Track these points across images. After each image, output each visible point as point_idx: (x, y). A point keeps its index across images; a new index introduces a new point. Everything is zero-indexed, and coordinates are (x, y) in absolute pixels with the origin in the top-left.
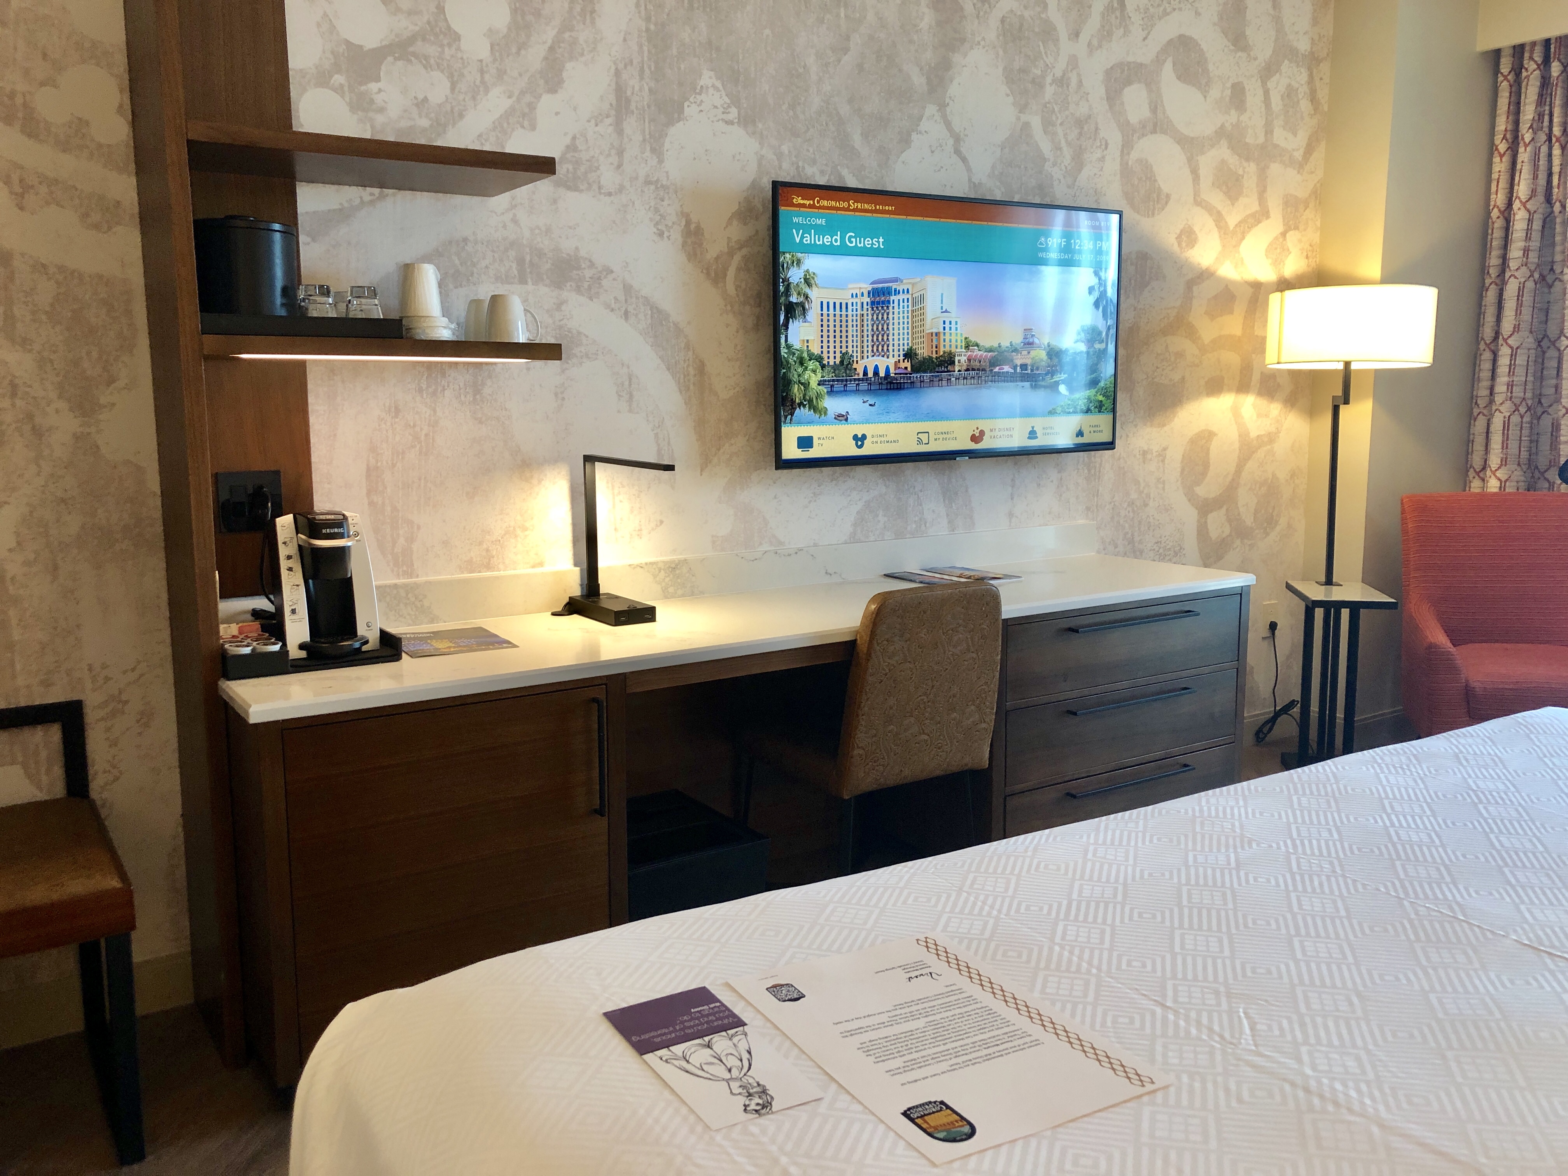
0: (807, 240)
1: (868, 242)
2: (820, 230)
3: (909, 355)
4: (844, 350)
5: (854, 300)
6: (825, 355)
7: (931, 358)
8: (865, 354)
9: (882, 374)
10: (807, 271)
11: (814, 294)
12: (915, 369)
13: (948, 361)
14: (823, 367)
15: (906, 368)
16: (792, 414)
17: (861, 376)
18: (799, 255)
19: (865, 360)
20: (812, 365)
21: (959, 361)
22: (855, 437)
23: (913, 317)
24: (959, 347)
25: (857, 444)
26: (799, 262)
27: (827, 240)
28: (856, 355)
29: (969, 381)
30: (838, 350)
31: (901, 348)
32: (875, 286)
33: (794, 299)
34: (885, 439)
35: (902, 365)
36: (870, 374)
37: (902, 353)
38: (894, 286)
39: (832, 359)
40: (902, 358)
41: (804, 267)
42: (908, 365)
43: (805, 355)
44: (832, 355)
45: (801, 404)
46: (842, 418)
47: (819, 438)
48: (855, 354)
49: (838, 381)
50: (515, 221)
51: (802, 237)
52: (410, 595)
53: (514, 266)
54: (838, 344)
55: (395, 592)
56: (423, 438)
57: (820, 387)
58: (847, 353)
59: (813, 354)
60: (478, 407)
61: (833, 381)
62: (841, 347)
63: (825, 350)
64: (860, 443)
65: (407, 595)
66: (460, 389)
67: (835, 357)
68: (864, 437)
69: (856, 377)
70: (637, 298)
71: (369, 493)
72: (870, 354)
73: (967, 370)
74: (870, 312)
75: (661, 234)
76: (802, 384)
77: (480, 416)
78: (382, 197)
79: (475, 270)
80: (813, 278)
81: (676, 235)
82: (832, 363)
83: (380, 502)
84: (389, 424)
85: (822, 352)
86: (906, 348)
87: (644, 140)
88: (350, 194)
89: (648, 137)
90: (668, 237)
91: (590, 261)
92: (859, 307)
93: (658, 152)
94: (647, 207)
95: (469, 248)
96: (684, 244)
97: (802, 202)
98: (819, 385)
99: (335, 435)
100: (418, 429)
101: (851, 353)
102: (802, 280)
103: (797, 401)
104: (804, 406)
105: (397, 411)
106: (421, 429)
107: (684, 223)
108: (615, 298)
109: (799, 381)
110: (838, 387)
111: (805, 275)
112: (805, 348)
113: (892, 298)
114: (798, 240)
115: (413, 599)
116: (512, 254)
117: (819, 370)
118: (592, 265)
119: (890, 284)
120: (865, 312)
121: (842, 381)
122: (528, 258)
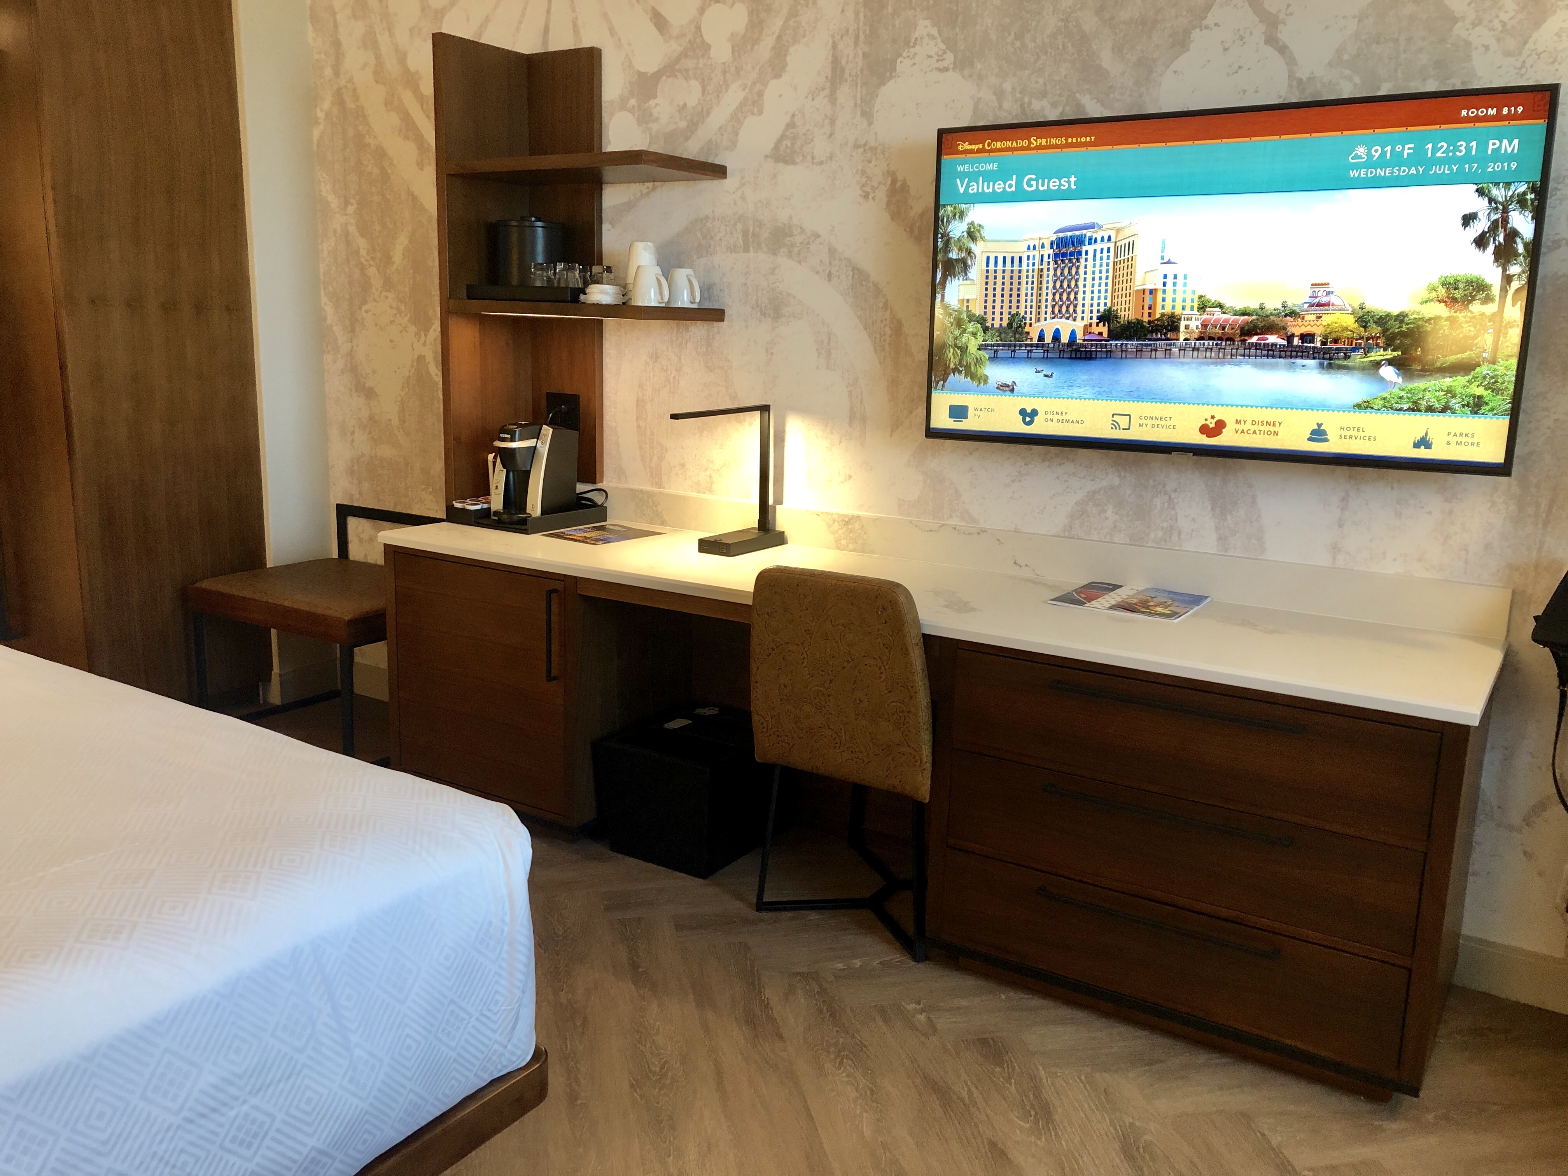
0: (973, 189)
1: (1054, 184)
2: (989, 177)
3: (1106, 317)
4: (1014, 311)
5: (1031, 253)
6: (989, 317)
7: (1139, 322)
8: (1043, 316)
9: (1065, 339)
10: (972, 223)
11: (978, 248)
12: (1113, 335)
13: (1170, 325)
14: (986, 330)
15: (1100, 334)
16: (945, 381)
17: (1035, 341)
18: (963, 206)
19: (1042, 324)
20: (971, 327)
21: (1187, 327)
22: (1023, 412)
23: (1114, 270)
24: (1188, 308)
25: (1024, 420)
26: (962, 214)
27: (999, 187)
28: (1032, 316)
29: (1202, 354)
30: (1006, 310)
31: (1095, 308)
32: (1061, 235)
33: (954, 255)
34: (1064, 417)
35: (1096, 330)
36: (1048, 339)
37: (1095, 315)
38: (1088, 233)
39: (999, 321)
40: (1095, 320)
41: (968, 219)
42: (1104, 330)
43: (964, 316)
44: (997, 317)
45: (954, 371)
46: (1008, 388)
47: (976, 409)
48: (1028, 316)
49: (1004, 346)
50: (743, 198)
51: (968, 186)
52: (650, 500)
53: (740, 236)
54: (1006, 305)
55: (641, 496)
56: (672, 380)
57: (981, 352)
58: (1017, 314)
59: (974, 315)
60: (709, 358)
61: (998, 345)
62: (1010, 307)
63: (989, 310)
64: (1028, 419)
65: (648, 500)
66: (698, 342)
67: (1001, 319)
68: (1034, 413)
69: (1029, 342)
70: (840, 260)
71: (637, 420)
72: (1048, 316)
73: (1200, 338)
74: (1051, 266)
75: (866, 196)
76: (959, 348)
77: (710, 365)
78: (654, 189)
79: (712, 243)
80: (979, 231)
81: (882, 195)
82: (997, 325)
83: (644, 427)
84: (651, 367)
85: (985, 313)
86: (1102, 309)
87: (856, 105)
88: (636, 189)
89: (859, 101)
90: (873, 198)
91: (801, 228)
92: (1037, 261)
93: (867, 115)
94: (855, 171)
95: (709, 225)
96: (888, 204)
97: (969, 147)
98: (979, 349)
99: (620, 373)
100: (669, 372)
101: (1022, 314)
102: (965, 234)
103: (952, 366)
104: (960, 372)
105: (657, 357)
106: (671, 373)
107: (889, 182)
108: (821, 261)
109: (956, 345)
110: (1003, 353)
111: (969, 228)
112: (965, 309)
113: (1084, 248)
114: (962, 190)
115: (651, 504)
116: (740, 226)
117: (980, 333)
118: (803, 231)
119: (1084, 232)
120: (1045, 266)
121: (1010, 346)
122: (751, 230)
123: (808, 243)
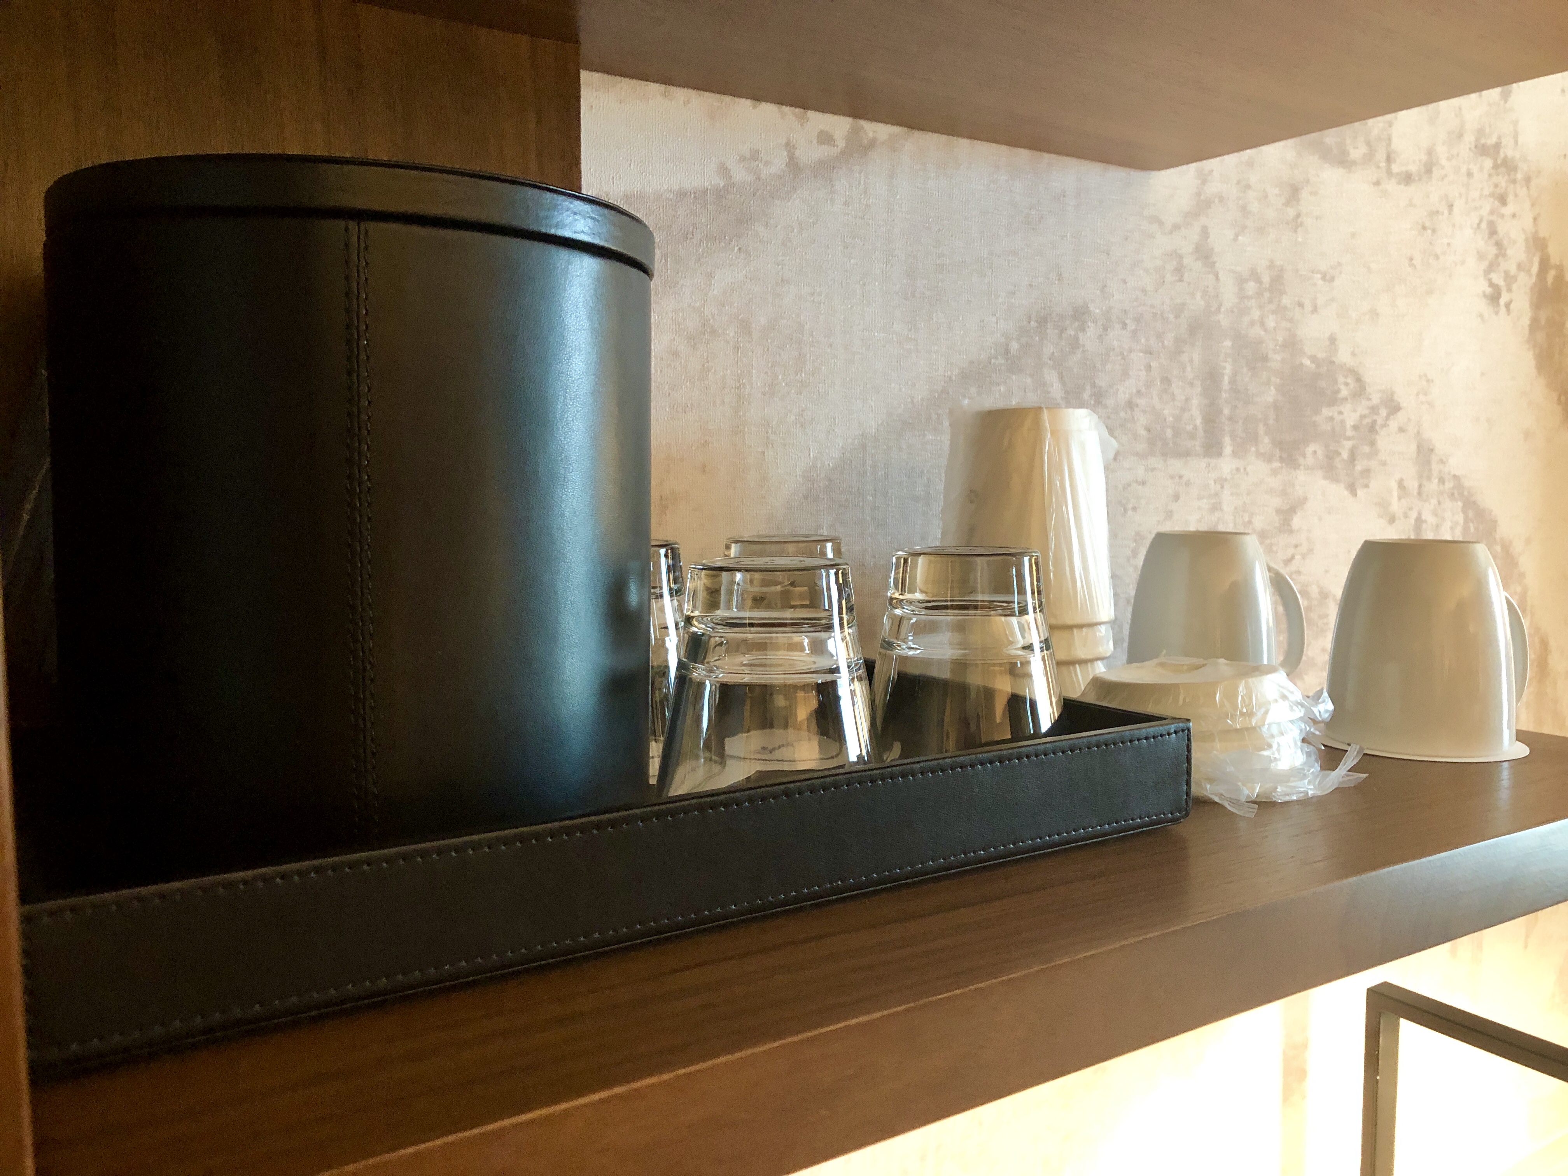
70: (1442, 481)
75: (1495, 298)
81: (1522, 299)
90: (1508, 307)
91: (1359, 380)
94: (1475, 220)
107: (1536, 267)
108: (1401, 484)
116: (1194, 355)
118: (1360, 390)
123: (1372, 428)
